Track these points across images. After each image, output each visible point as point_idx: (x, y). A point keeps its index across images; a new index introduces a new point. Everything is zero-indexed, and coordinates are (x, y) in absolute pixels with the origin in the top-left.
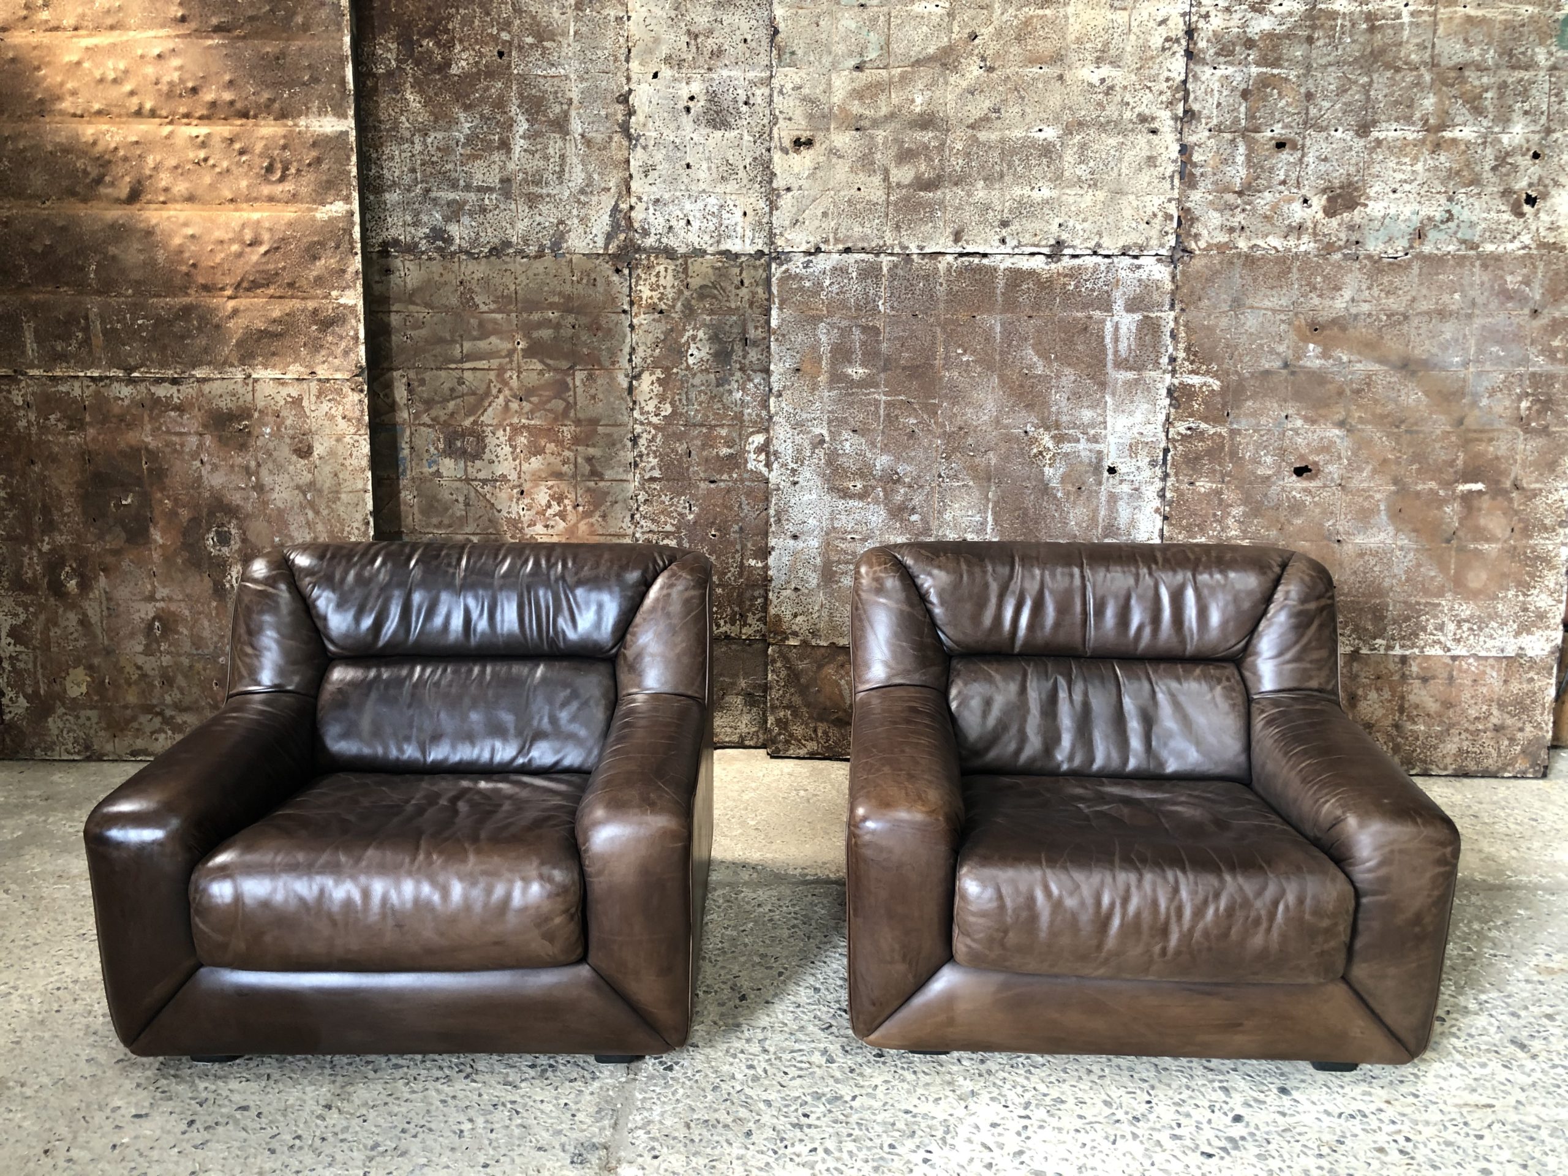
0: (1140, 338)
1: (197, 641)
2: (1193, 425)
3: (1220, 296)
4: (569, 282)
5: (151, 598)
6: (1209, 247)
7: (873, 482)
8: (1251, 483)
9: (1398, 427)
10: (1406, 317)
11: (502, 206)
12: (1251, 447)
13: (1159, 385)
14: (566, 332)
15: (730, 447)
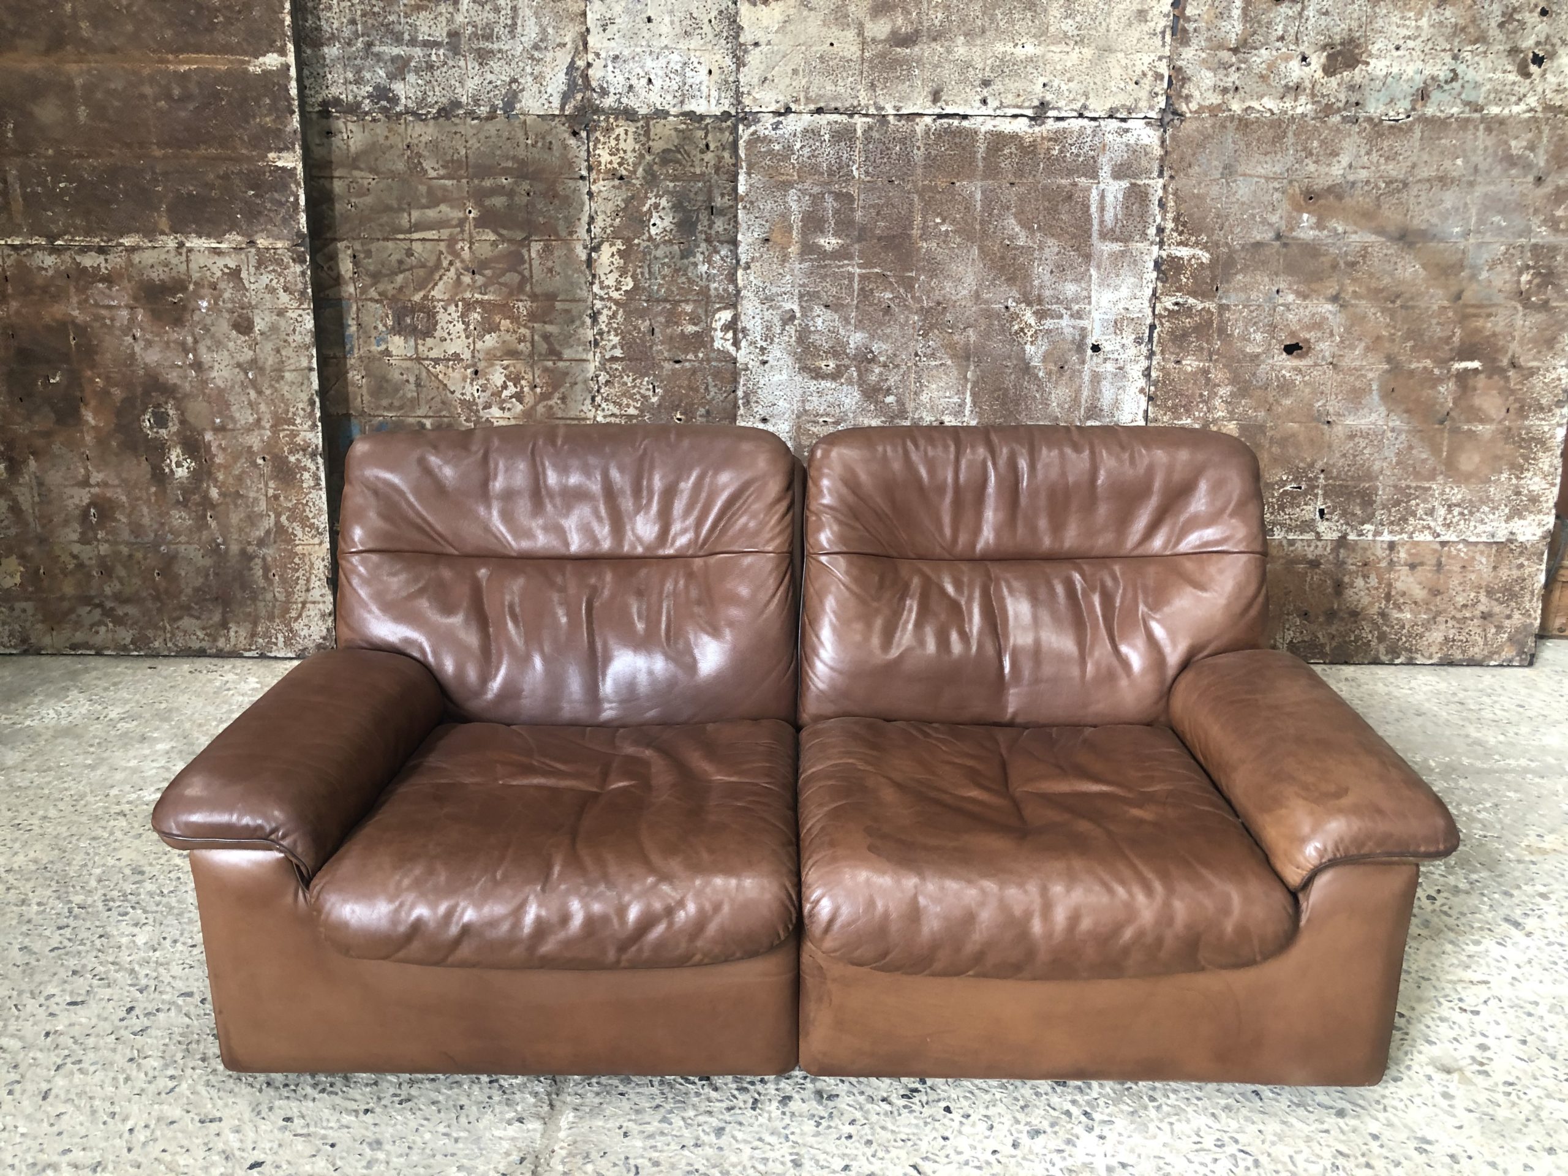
0: (1127, 207)
1: (137, 529)
2: (1181, 301)
3: (1211, 162)
4: (522, 146)
5: (85, 483)
6: (1201, 109)
7: (847, 362)
8: (1239, 361)
9: (1393, 302)
10: (1406, 185)
11: (451, 63)
12: (1240, 324)
13: (1146, 258)
14: (521, 200)
15: (695, 324)
